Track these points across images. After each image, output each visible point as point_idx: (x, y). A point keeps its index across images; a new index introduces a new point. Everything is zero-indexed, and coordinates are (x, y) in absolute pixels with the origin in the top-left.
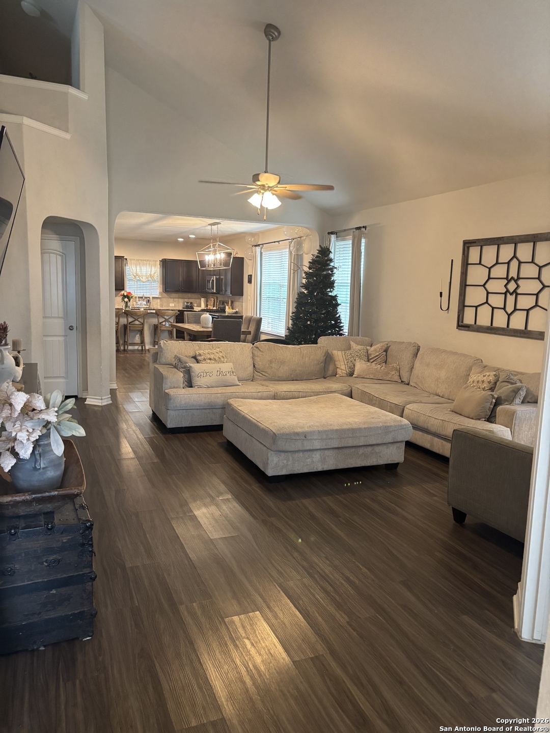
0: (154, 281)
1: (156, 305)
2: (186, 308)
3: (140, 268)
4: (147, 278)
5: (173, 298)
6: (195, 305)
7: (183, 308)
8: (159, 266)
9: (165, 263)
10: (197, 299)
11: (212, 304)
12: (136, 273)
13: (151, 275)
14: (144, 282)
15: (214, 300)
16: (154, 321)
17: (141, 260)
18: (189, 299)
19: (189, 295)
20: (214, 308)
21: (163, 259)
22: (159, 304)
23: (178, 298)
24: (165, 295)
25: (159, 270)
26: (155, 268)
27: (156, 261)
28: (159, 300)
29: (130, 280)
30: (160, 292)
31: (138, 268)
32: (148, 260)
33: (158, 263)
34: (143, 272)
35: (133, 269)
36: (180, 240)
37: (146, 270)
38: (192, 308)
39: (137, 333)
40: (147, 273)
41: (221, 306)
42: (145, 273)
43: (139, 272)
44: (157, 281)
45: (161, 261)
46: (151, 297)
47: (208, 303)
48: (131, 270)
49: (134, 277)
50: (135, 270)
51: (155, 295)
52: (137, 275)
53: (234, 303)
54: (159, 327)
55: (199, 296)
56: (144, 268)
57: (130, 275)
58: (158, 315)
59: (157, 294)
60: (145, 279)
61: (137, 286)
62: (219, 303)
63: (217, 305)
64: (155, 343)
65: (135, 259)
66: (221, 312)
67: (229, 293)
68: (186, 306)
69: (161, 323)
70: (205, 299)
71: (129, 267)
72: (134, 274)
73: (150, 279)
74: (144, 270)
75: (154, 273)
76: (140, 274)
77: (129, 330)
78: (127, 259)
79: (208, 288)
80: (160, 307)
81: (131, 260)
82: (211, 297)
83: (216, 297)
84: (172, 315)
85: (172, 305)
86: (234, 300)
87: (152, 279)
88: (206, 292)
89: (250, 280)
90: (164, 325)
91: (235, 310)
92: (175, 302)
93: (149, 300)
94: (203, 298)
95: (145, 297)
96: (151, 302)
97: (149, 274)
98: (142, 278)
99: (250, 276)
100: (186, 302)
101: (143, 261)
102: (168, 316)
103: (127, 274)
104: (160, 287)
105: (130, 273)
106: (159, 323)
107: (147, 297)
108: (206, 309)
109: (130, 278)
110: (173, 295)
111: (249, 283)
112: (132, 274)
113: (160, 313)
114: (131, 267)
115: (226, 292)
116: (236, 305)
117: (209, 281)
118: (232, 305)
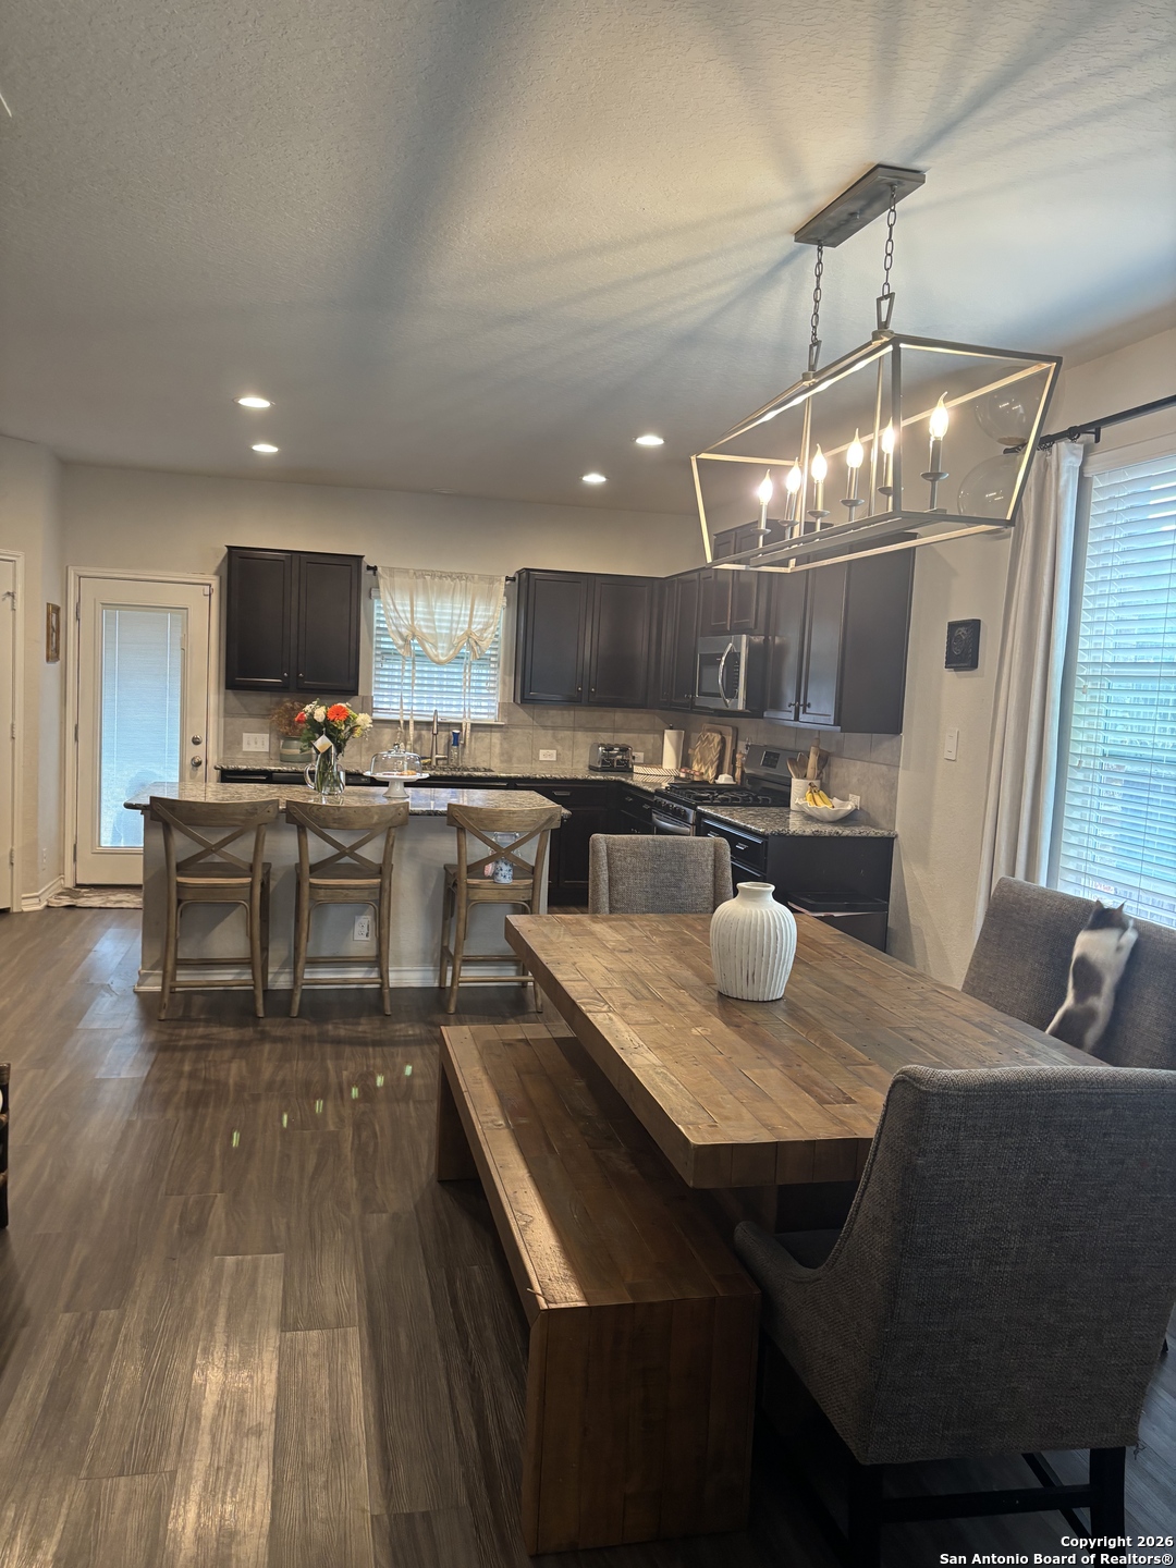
0: (483, 660)
1: (486, 756)
2: (603, 770)
3: (429, 606)
4: (452, 646)
5: (554, 728)
6: (640, 756)
7: (592, 769)
8: (503, 601)
9: (530, 591)
10: (647, 732)
11: (713, 755)
12: (412, 628)
13: (468, 635)
14: (439, 663)
15: (723, 741)
16: (444, 848)
17: (433, 576)
18: (616, 730)
19: (619, 716)
20: (724, 779)
21: (519, 573)
22: (497, 750)
23: (574, 729)
24: (522, 715)
25: (502, 615)
26: (487, 610)
27: (492, 580)
28: (496, 737)
29: (386, 653)
30: (503, 707)
31: (420, 606)
32: (459, 576)
33: (501, 586)
34: (440, 621)
35: (399, 608)
36: (594, 479)
37: (452, 614)
38: (627, 769)
39: (361, 914)
40: (455, 625)
41: (762, 772)
42: (447, 628)
43: (422, 623)
44: (493, 659)
45: (513, 579)
46: (467, 722)
47: (690, 751)
48: (392, 614)
49: (401, 642)
50: (409, 615)
51: (486, 717)
52: (414, 636)
53: (835, 761)
54: (464, 886)
55: (658, 720)
56: (442, 608)
57: (388, 636)
58: (461, 830)
59: (493, 711)
60: (445, 652)
61: (413, 677)
62: (748, 756)
63: (738, 764)
64: (445, 957)
65: (407, 571)
66: (765, 804)
67: (821, 720)
68: (603, 762)
69: (476, 869)
70: (679, 735)
71: (386, 603)
72: (403, 630)
73: (467, 652)
74: (445, 614)
75: (480, 627)
76: (424, 630)
77: (311, 899)
78: (375, 569)
79: (704, 690)
80: (502, 762)
81: (392, 571)
82: (707, 726)
83: (730, 730)
84: (531, 828)
85: (548, 755)
86: (833, 750)
87: (474, 651)
88: (691, 708)
89: (964, 648)
90: (489, 878)
91: (845, 799)
92: (559, 747)
93: (456, 736)
94: (671, 728)
95: (440, 724)
96: (464, 745)
97: (462, 629)
98: (436, 648)
99: (963, 630)
100: (602, 745)
101: (441, 577)
102: (508, 831)
103: (375, 632)
104: (504, 683)
105: (386, 626)
106: (464, 869)
107: (449, 724)
108: (682, 775)
109: (387, 646)
110: (555, 716)
111: (957, 669)
112: (394, 628)
113: (473, 816)
114: (390, 601)
115: (804, 712)
116: (854, 780)
117: (712, 661)
118: (828, 776)
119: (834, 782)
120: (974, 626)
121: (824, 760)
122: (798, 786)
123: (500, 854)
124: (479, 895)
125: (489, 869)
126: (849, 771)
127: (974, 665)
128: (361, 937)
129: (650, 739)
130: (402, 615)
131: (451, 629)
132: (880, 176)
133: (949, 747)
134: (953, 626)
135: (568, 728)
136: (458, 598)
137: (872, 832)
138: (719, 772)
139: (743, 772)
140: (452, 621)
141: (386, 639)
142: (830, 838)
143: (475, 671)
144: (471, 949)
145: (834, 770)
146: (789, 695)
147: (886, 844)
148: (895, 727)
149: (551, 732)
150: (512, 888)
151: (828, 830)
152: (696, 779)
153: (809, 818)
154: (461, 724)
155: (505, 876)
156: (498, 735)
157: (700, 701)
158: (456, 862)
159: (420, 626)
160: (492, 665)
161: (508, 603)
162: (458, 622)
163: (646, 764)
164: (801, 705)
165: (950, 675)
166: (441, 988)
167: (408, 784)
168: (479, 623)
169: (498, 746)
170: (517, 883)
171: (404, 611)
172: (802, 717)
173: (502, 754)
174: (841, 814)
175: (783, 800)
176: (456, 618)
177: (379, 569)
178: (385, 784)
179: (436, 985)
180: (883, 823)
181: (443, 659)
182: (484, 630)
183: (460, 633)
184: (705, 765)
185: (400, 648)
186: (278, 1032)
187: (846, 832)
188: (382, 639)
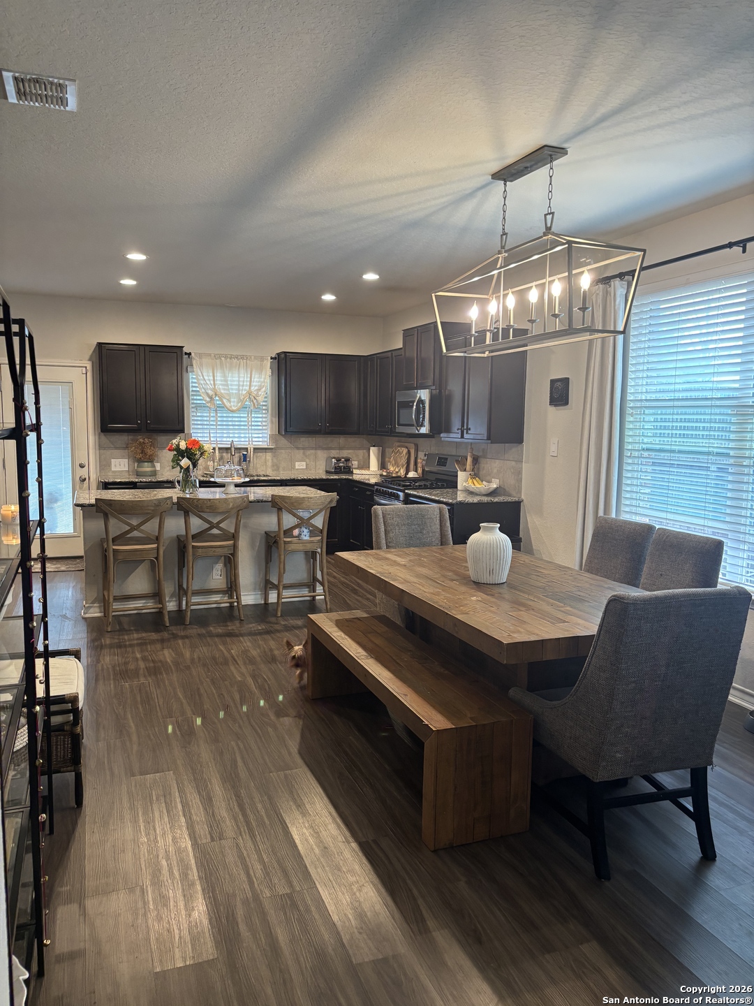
0: (258, 408)
1: (264, 467)
2: (336, 473)
3: (225, 376)
4: (240, 400)
5: (303, 449)
6: (355, 463)
7: (327, 472)
8: (269, 372)
9: (285, 364)
10: (359, 449)
11: (404, 461)
12: (214, 390)
13: (250, 393)
14: (233, 411)
15: (409, 453)
16: (268, 522)
17: (226, 357)
18: (341, 448)
19: (341, 440)
20: (411, 474)
21: (278, 354)
22: (269, 463)
23: (316, 449)
24: (284, 442)
25: (268, 380)
26: (260, 378)
27: (262, 359)
28: (269, 456)
29: (198, 407)
30: (272, 437)
31: (219, 376)
32: (242, 357)
33: (268, 363)
34: (231, 385)
35: (206, 378)
36: (328, 297)
37: (239, 381)
38: (349, 471)
39: (217, 563)
40: (241, 388)
41: (435, 468)
42: (236, 389)
43: (221, 387)
44: (264, 408)
45: (275, 358)
46: (251, 447)
47: (387, 459)
48: (202, 382)
49: (208, 399)
50: (212, 382)
51: (261, 443)
52: (216, 395)
53: (482, 461)
54: (282, 542)
55: (365, 442)
56: (232, 377)
57: (200, 395)
58: (280, 509)
59: (266, 440)
60: (235, 404)
61: (216, 421)
62: (427, 460)
63: (419, 465)
64: (267, 586)
65: (210, 355)
66: (443, 487)
67: (479, 437)
68: (336, 468)
69: (288, 532)
70: (379, 450)
71: (197, 375)
72: (209, 392)
73: (249, 403)
74: (234, 381)
75: (256, 388)
76: (222, 391)
77: (193, 555)
78: (190, 354)
79: (401, 423)
80: (273, 471)
81: (200, 356)
82: (398, 444)
83: (413, 445)
84: (321, 507)
85: (300, 465)
86: (480, 454)
87: (254, 403)
88: (392, 433)
89: (560, 394)
90: (296, 537)
91: (489, 482)
92: (307, 460)
93: (245, 456)
94: (374, 446)
95: (236, 449)
96: (249, 461)
97: (245, 390)
98: (229, 401)
99: (559, 383)
100: (334, 458)
101: (231, 358)
102: (307, 509)
103: (191, 393)
104: (272, 422)
105: (198, 389)
106: (282, 533)
107: (240, 449)
108: (385, 474)
109: (198, 402)
110: (304, 441)
111: (556, 405)
112: (203, 390)
113: (287, 501)
114: (200, 374)
115: (467, 433)
116: (495, 471)
117: (408, 405)
118: (479, 469)
119: (482, 473)
120: (566, 381)
121: (476, 460)
122: (461, 476)
123: (302, 523)
124: (292, 547)
125: (296, 532)
126: (491, 465)
127: (566, 403)
128: (217, 577)
129: (361, 453)
130: (208, 382)
131: (239, 390)
132: (546, 151)
133: (553, 449)
134: (553, 382)
135: (312, 448)
136: (242, 371)
137: (509, 499)
138: (407, 471)
139: (423, 470)
140: (239, 385)
141: (198, 398)
142: (488, 503)
143: (253, 415)
144: (287, 580)
145: (482, 465)
146: (456, 424)
147: (517, 505)
148: (519, 440)
149: (302, 451)
150: (312, 542)
151: (485, 499)
152: (394, 475)
153: (471, 493)
154: (247, 449)
155: (306, 535)
156: (270, 454)
157: (400, 429)
158: (277, 529)
159: (219, 389)
160: (264, 412)
161: (272, 373)
162: (243, 386)
163: (359, 468)
164: (464, 429)
165: (552, 409)
166: (266, 604)
167: (237, 485)
168: (256, 386)
169: (270, 461)
170: (313, 539)
171: (209, 380)
172: (465, 436)
173: (273, 466)
174: (491, 490)
175: (454, 485)
176: (241, 383)
177: (193, 354)
178: (222, 486)
179: (263, 602)
180: (514, 493)
181: (234, 408)
182: (259, 390)
183: (245, 392)
184: (398, 467)
185: (208, 403)
186: (182, 634)
187: (496, 500)
188: (195, 398)
